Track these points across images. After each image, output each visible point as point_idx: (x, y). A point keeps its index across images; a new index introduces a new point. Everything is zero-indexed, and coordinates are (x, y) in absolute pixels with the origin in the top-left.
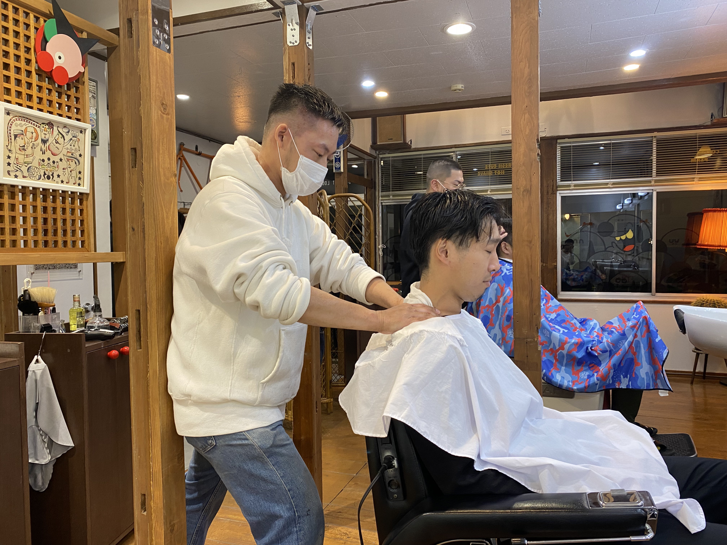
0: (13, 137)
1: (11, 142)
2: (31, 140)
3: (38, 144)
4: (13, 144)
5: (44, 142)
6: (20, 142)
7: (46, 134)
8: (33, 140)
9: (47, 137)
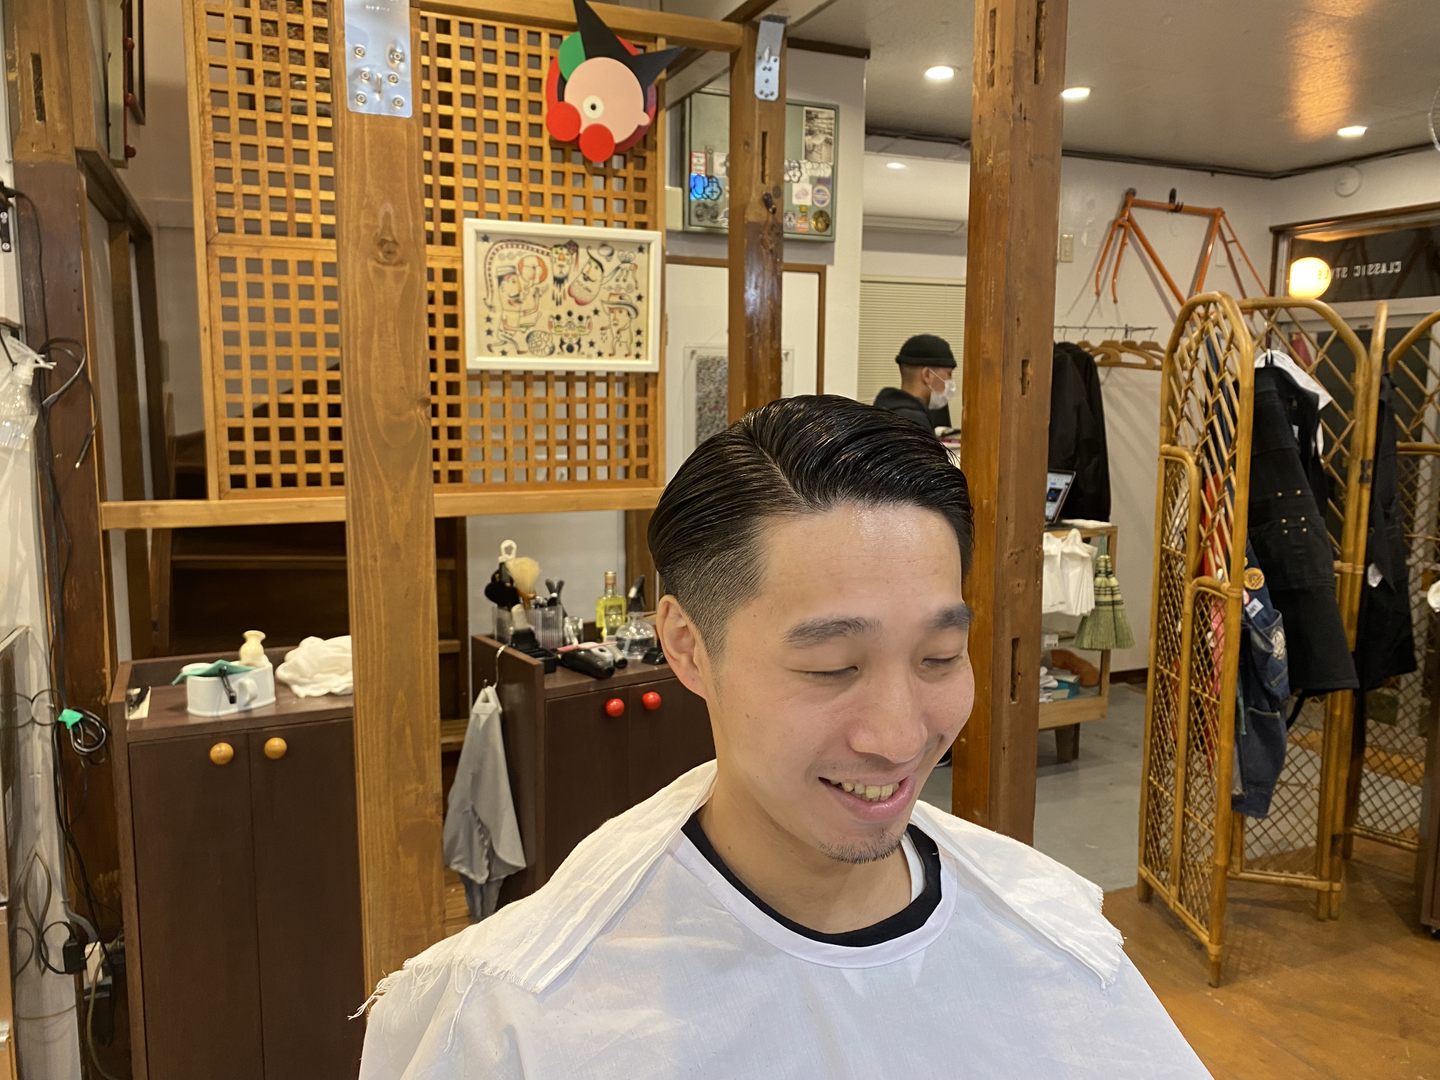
0: (495, 282)
1: (492, 292)
2: (531, 282)
3: (547, 288)
4: (496, 294)
5: (559, 281)
6: (509, 287)
7: (561, 266)
8: (537, 281)
9: (565, 271)
